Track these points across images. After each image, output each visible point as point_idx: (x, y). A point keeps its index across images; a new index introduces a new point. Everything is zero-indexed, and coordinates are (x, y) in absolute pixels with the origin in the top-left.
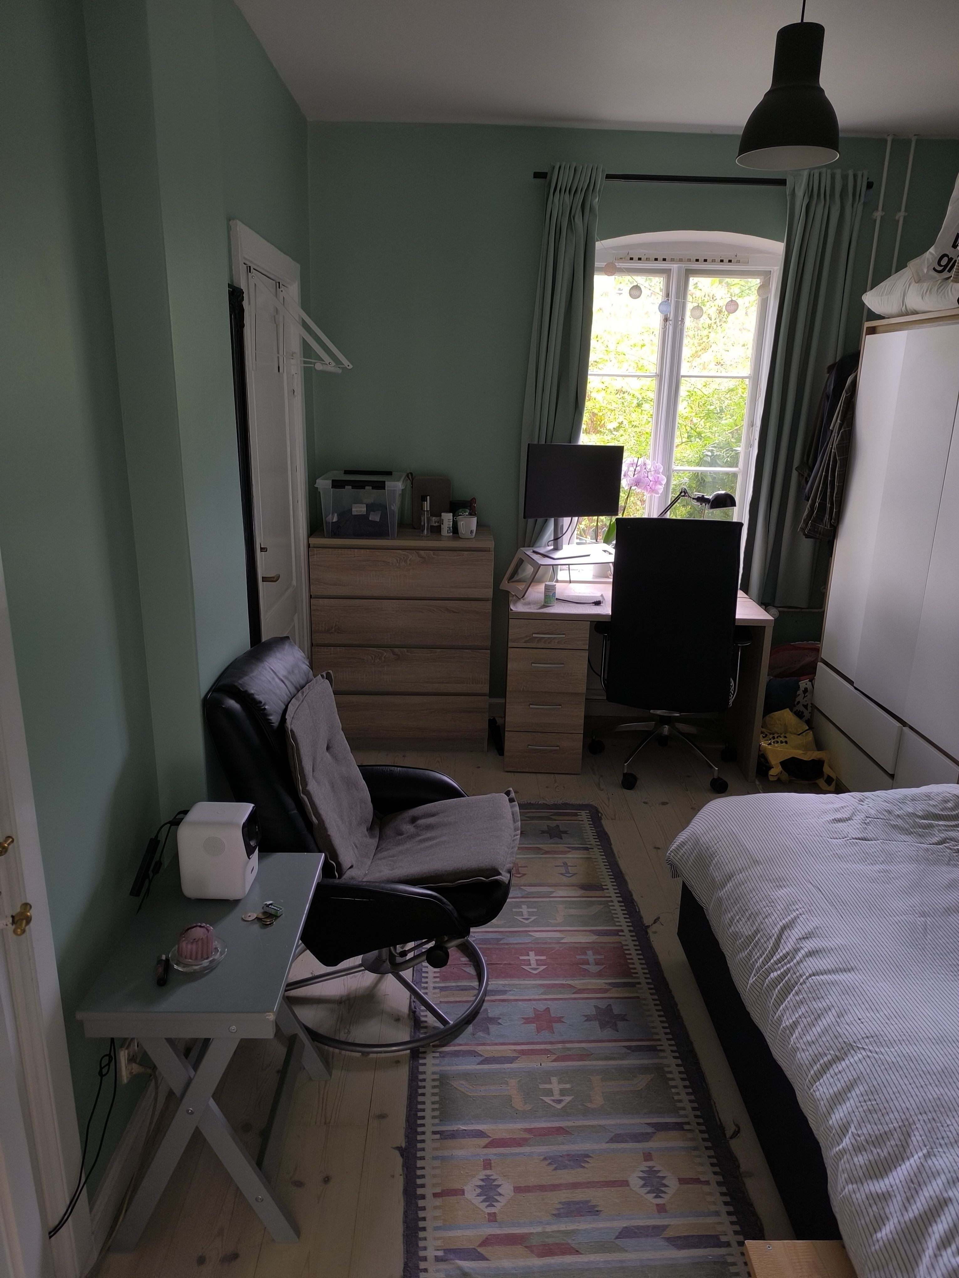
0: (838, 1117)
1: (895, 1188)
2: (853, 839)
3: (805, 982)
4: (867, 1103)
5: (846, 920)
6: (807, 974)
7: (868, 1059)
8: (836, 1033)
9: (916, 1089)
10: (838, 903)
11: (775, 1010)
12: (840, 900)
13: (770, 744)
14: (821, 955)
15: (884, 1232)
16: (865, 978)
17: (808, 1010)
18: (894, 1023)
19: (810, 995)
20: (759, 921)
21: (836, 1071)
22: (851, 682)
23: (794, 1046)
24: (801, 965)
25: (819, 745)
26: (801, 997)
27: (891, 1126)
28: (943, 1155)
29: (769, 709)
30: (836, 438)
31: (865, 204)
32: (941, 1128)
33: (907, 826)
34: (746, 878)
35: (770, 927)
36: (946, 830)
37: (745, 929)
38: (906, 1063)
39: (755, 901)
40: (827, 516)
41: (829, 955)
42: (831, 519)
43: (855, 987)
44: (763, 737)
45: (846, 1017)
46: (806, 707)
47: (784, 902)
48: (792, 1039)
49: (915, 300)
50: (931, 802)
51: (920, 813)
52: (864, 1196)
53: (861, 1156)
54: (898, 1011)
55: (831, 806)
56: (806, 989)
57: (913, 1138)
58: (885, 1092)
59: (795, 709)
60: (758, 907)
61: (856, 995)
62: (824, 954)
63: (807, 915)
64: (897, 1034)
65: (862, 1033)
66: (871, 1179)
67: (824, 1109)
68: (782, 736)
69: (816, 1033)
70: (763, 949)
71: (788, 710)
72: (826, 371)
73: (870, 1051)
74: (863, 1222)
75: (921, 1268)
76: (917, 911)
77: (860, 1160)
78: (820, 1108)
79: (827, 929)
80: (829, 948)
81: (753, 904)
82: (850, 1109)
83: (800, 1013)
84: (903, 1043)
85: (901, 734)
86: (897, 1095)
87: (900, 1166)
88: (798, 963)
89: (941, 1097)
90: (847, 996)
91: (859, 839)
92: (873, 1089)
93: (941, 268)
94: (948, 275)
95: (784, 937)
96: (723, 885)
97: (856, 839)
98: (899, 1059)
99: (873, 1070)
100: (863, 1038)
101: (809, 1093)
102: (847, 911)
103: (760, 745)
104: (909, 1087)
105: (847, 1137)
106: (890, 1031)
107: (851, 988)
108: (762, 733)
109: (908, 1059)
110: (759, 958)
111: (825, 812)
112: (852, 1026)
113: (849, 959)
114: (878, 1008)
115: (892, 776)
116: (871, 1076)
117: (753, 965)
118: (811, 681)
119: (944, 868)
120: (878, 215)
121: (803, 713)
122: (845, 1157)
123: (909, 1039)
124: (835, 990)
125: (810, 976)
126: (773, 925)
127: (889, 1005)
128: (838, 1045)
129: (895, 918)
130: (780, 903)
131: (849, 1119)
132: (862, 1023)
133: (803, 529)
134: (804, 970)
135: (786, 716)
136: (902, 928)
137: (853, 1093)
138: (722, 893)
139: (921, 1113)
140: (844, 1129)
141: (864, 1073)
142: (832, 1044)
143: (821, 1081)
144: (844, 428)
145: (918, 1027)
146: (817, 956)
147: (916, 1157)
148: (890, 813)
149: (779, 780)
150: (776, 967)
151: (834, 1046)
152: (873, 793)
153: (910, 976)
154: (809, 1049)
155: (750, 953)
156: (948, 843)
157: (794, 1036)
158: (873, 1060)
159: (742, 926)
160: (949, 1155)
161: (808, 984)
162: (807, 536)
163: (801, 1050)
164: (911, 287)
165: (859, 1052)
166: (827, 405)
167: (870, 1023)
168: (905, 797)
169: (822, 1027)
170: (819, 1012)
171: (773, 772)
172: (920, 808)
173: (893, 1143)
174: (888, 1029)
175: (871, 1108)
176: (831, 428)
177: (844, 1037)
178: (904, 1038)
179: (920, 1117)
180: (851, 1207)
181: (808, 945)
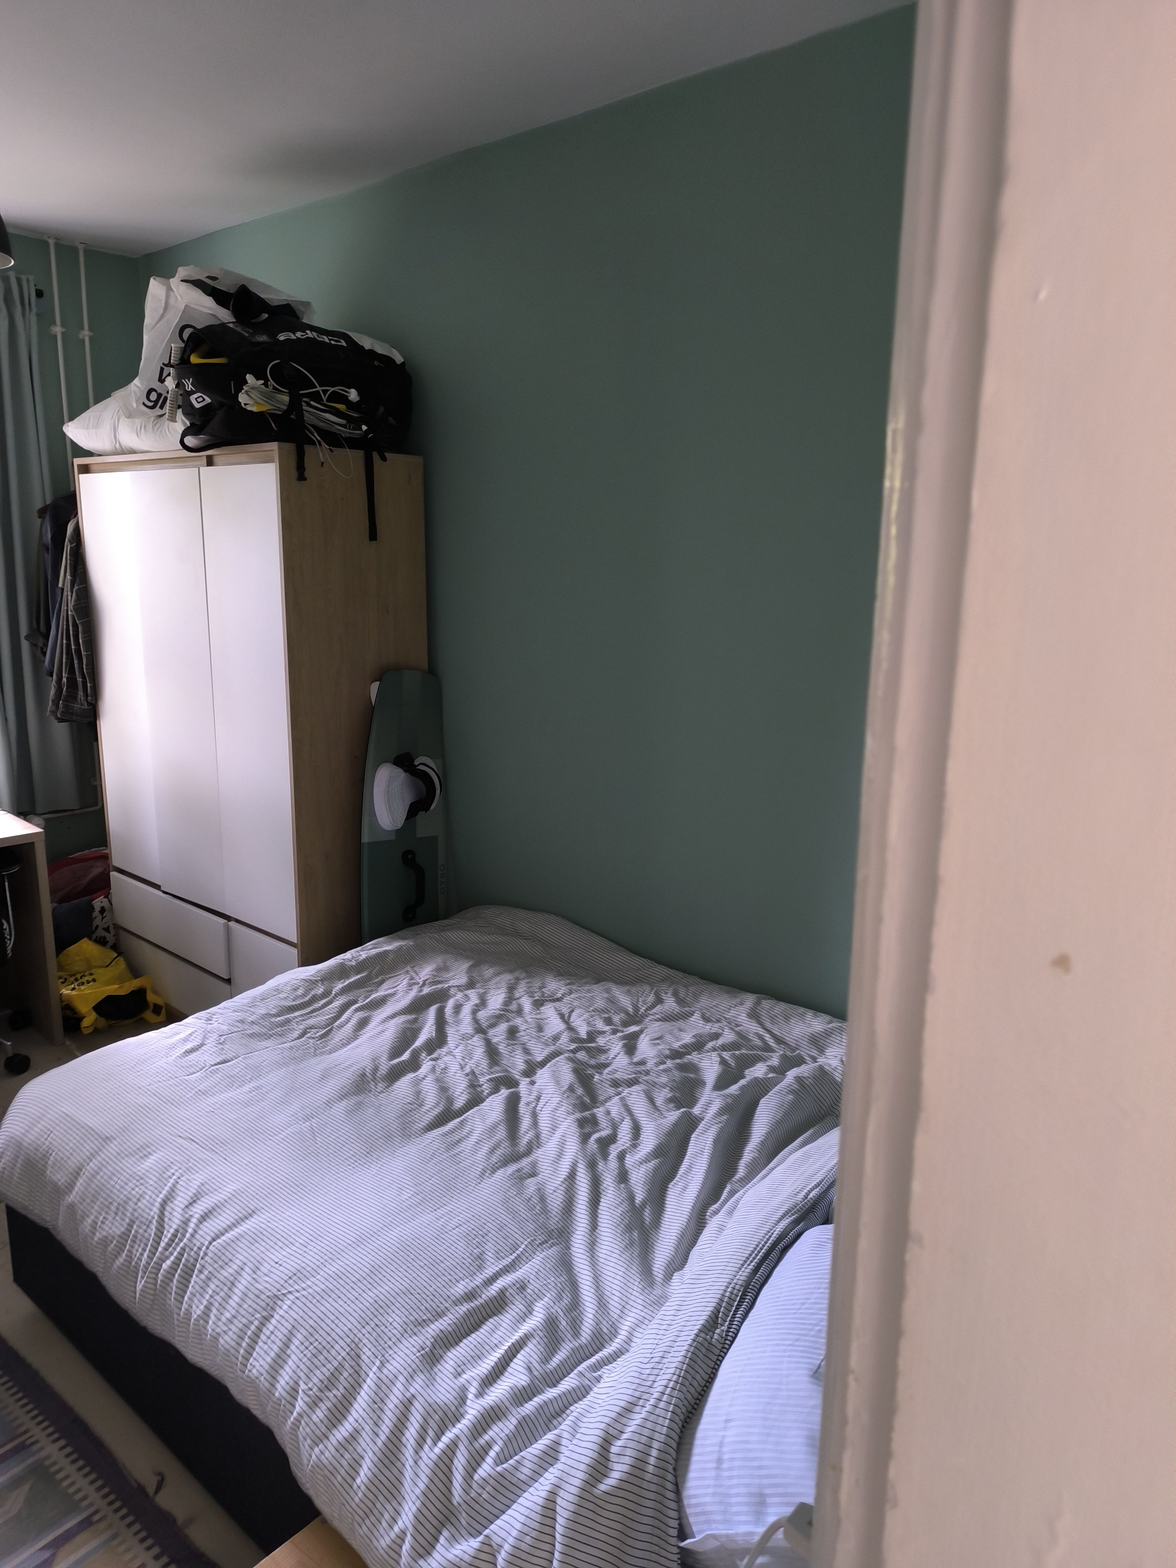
0: (283, 1382)
1: (360, 1420)
2: (212, 1066)
3: (206, 1254)
4: (310, 1349)
5: (231, 1161)
6: (206, 1243)
7: (298, 1302)
8: (257, 1292)
9: (352, 1305)
10: (217, 1146)
11: (178, 1305)
12: (218, 1142)
13: (74, 989)
14: (215, 1214)
15: (362, 1474)
16: (269, 1215)
17: (218, 1283)
18: (311, 1248)
19: (216, 1266)
20: (130, 1210)
21: (268, 1333)
22: (157, 887)
23: (214, 1334)
24: (197, 1236)
25: (135, 971)
26: (206, 1272)
27: (339, 1358)
28: (395, 1356)
29: (62, 945)
30: (69, 598)
31: (38, 315)
32: (386, 1331)
33: (264, 1030)
34: (99, 1165)
35: (147, 1210)
36: (304, 1020)
37: (114, 1227)
38: (335, 1283)
39: (118, 1187)
40: (81, 693)
41: (224, 1209)
42: (87, 696)
43: (262, 1230)
44: (63, 983)
45: (262, 1268)
46: (107, 930)
47: (155, 1173)
48: (208, 1328)
49: (129, 437)
50: (280, 995)
51: (274, 1011)
52: (333, 1450)
53: (318, 1410)
54: (312, 1233)
55: (177, 1038)
56: (209, 1261)
57: (364, 1357)
58: (324, 1325)
59: (94, 937)
60: (125, 1193)
61: (265, 1239)
62: (219, 1210)
63: (186, 1176)
64: (318, 1258)
65: (283, 1276)
66: (335, 1427)
67: (267, 1384)
68: (86, 974)
69: (234, 1304)
70: (144, 1240)
71: (85, 939)
72: (36, 515)
73: (297, 1291)
74: (339, 1478)
75: (406, 1485)
76: (300, 1118)
77: (319, 1414)
78: (261, 1385)
79: (213, 1181)
80: (223, 1201)
81: (117, 1193)
82: (294, 1367)
83: (210, 1292)
84: (327, 1264)
85: (228, 930)
86: (337, 1321)
87: (359, 1394)
88: (192, 1235)
89: (377, 1299)
90: (257, 1245)
91: (219, 1063)
92: (311, 1330)
93: (152, 404)
94: (161, 412)
95: (166, 1213)
96: (71, 1186)
97: (216, 1065)
98: (327, 1283)
99: (306, 1309)
100: (286, 1281)
101: (245, 1377)
102: (229, 1151)
103: (61, 994)
104: (346, 1306)
105: (299, 1399)
106: (310, 1258)
107: (258, 1233)
108: (60, 978)
109: (336, 1277)
110: (142, 1254)
111: (173, 1047)
112: (271, 1275)
113: (246, 1202)
114: (292, 1240)
115: (229, 981)
116: (306, 1317)
117: (137, 1267)
118: (107, 896)
119: (314, 1061)
120: (58, 330)
121: (105, 938)
122: (303, 1422)
123: (331, 1256)
124: (242, 1245)
125: (210, 1243)
126: (149, 1205)
127: (302, 1231)
128: (262, 1304)
129: (281, 1136)
130: (151, 1176)
131: (295, 1378)
132: (281, 1265)
133: (54, 713)
134: (202, 1240)
135: (86, 947)
136: (291, 1142)
137: (293, 1347)
138: (71, 1198)
139: (364, 1327)
140: (293, 1392)
141: (298, 1318)
142: (255, 1306)
143: (255, 1354)
144: (78, 586)
145: (336, 1239)
146: (212, 1217)
147: (371, 1374)
148: (243, 1022)
149: (96, 1031)
150: (167, 1253)
151: (258, 1308)
152: (219, 1006)
153: (313, 1190)
154: (232, 1327)
155: (129, 1254)
156: (309, 1032)
157: (211, 1322)
158: (304, 1300)
159: (110, 1225)
160: (400, 1353)
161: (210, 1254)
162: (60, 720)
163: (222, 1334)
164: (121, 421)
165: (286, 1298)
166: (48, 558)
167: (289, 1261)
168: (254, 999)
169: (240, 1294)
170: (232, 1278)
171: (86, 1022)
172: (272, 1005)
173: (346, 1374)
174: (308, 1257)
175: (314, 1351)
176: (60, 585)
177: (266, 1291)
178: (326, 1258)
179: (364, 1331)
180: (323, 1470)
181: (198, 1210)
